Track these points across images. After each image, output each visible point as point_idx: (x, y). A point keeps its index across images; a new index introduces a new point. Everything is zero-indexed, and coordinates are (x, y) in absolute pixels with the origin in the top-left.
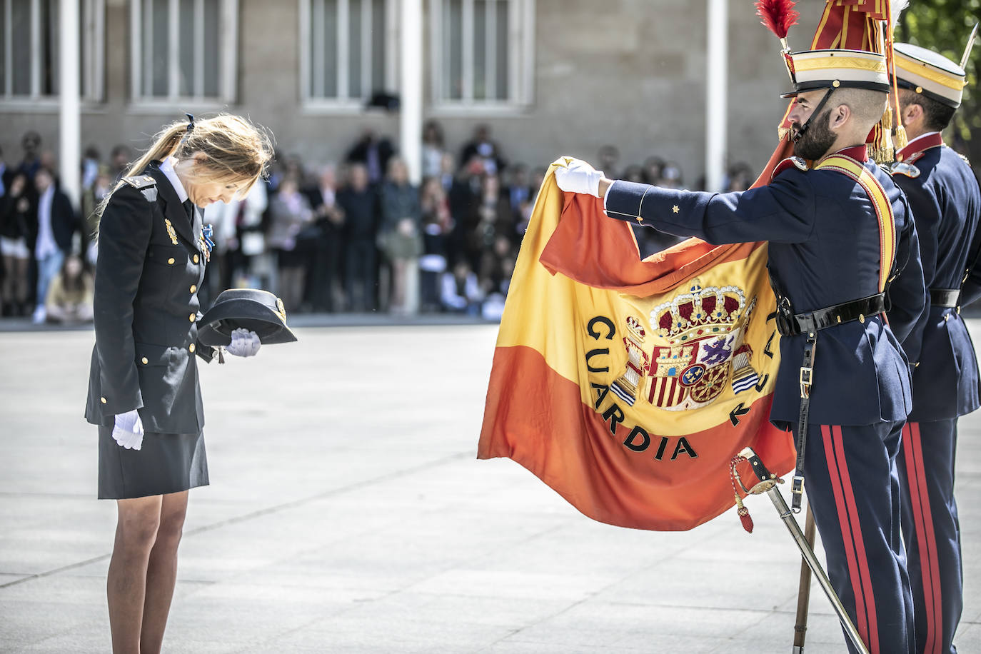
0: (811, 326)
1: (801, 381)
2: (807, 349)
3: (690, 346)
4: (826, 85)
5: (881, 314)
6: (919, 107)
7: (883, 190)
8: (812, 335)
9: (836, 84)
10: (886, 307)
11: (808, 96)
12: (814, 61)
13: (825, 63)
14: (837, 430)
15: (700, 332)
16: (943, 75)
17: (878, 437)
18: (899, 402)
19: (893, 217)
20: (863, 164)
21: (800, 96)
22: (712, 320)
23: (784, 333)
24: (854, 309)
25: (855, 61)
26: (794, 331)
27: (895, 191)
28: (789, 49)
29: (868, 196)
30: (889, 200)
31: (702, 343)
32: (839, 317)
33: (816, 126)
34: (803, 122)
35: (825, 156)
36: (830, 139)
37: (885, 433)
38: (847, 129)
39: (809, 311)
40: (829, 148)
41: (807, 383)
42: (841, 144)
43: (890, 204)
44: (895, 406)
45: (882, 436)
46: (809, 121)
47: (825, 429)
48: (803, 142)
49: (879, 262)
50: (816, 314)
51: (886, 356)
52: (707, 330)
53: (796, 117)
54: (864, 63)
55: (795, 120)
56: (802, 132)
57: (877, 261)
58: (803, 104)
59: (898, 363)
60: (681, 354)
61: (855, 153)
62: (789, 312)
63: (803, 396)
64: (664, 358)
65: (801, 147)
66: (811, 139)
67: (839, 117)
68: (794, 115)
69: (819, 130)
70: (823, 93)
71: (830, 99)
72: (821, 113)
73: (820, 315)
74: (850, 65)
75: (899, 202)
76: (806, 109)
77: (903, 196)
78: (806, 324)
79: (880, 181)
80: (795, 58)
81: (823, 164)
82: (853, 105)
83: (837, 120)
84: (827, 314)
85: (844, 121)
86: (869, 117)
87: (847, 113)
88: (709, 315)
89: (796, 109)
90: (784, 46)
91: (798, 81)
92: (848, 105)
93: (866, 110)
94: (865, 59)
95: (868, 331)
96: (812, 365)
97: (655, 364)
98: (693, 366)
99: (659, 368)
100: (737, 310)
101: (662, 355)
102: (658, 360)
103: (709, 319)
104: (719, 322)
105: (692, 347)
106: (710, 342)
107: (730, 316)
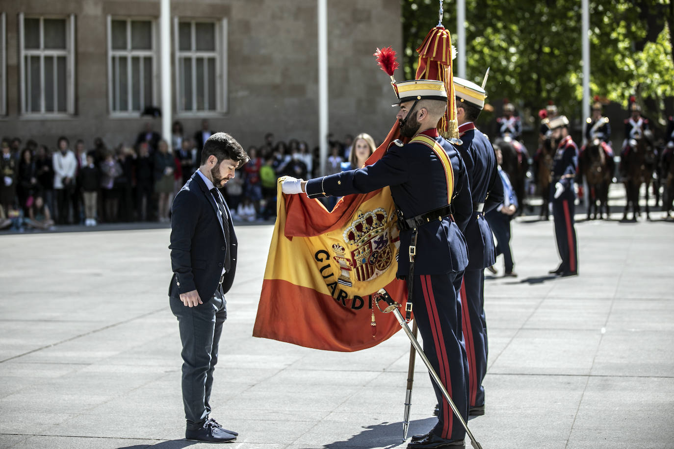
0: (414, 224)
1: (410, 253)
2: (413, 237)
4: (414, 98)
5: (450, 216)
6: (462, 109)
7: (446, 153)
8: (415, 229)
9: (419, 98)
10: (453, 211)
11: (406, 105)
12: (407, 87)
13: (413, 87)
14: (429, 277)
15: (370, 235)
16: (473, 92)
17: (450, 281)
18: (461, 262)
19: (451, 165)
20: (435, 139)
21: (402, 105)
22: (373, 228)
23: (401, 229)
24: (436, 214)
25: (428, 85)
26: (406, 228)
27: (453, 152)
28: (395, 81)
30: (449, 157)
31: (372, 241)
32: (428, 219)
33: (410, 120)
34: (404, 118)
35: (415, 135)
36: (418, 126)
37: (453, 278)
38: (428, 119)
39: (412, 217)
40: (417, 131)
41: (412, 254)
42: (423, 129)
43: (449, 160)
44: (459, 263)
45: (452, 281)
46: (406, 118)
47: (422, 278)
48: (404, 129)
49: (446, 189)
50: (416, 218)
51: (453, 237)
52: (373, 234)
53: (401, 116)
54: (433, 86)
55: (400, 118)
56: (404, 123)
58: (404, 109)
59: (459, 241)
60: (364, 250)
61: (431, 133)
62: (402, 218)
63: (411, 261)
66: (408, 126)
67: (421, 115)
68: (400, 114)
69: (412, 122)
70: (412, 103)
71: (417, 106)
72: (412, 113)
73: (419, 218)
74: (425, 87)
75: (456, 158)
76: (405, 112)
77: (459, 154)
78: (411, 223)
80: (398, 86)
81: (414, 140)
82: (428, 108)
84: (422, 217)
85: (424, 116)
86: (437, 114)
87: (425, 112)
88: (371, 226)
89: (400, 112)
90: (392, 80)
91: (400, 97)
92: (425, 108)
93: (435, 110)
94: (434, 84)
95: (444, 225)
96: (416, 244)
97: (355, 261)
98: (372, 254)
99: (357, 262)
100: (384, 219)
101: (356, 255)
102: (355, 258)
103: (372, 228)
104: (377, 228)
105: (368, 245)
106: (376, 239)
107: (381, 223)
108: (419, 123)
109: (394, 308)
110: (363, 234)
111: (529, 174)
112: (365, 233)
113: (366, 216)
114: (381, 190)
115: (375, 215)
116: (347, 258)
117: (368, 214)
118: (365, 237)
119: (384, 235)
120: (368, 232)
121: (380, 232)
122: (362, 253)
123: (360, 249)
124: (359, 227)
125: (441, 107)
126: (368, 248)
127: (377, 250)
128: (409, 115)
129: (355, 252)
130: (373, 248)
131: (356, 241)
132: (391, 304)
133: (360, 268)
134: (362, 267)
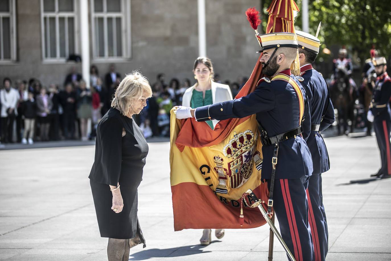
0: (276, 141)
1: (273, 163)
2: (275, 150)
3: (239, 157)
4: (275, 47)
5: (301, 134)
6: (303, 54)
7: (298, 86)
8: (277, 145)
11: (268, 51)
12: (269, 37)
13: (273, 38)
14: (286, 181)
15: (242, 151)
16: (311, 41)
17: (301, 182)
18: (310, 168)
19: (303, 97)
20: (290, 76)
21: (264, 51)
23: (264, 144)
24: (292, 134)
25: (285, 36)
26: (269, 143)
28: (259, 34)
29: (293, 88)
30: (301, 89)
31: (243, 155)
32: (287, 137)
33: (271, 63)
34: (266, 62)
35: (275, 74)
36: (278, 67)
37: (304, 181)
38: (283, 63)
39: (275, 136)
40: (277, 71)
41: (275, 163)
42: (281, 69)
44: (309, 171)
46: (268, 61)
47: (282, 181)
48: (266, 69)
50: (278, 136)
51: (304, 151)
52: (244, 150)
53: (263, 60)
54: (288, 37)
55: (263, 61)
56: (266, 65)
57: (299, 114)
58: (266, 54)
59: (308, 154)
60: (237, 162)
61: (286, 72)
62: (266, 136)
64: (232, 166)
65: (266, 71)
66: (270, 68)
67: (280, 59)
68: (262, 59)
69: (273, 64)
70: (273, 50)
71: (276, 52)
72: (273, 57)
73: (280, 137)
74: (283, 38)
76: (267, 56)
78: (273, 140)
79: (297, 82)
80: (261, 37)
81: (275, 78)
82: (285, 54)
83: (279, 60)
84: (282, 136)
85: (282, 60)
86: (292, 58)
87: (283, 57)
89: (263, 57)
90: (257, 33)
91: (263, 46)
92: (283, 54)
93: (290, 55)
94: (289, 36)
95: (298, 142)
96: (277, 156)
97: (230, 171)
98: (243, 165)
99: (232, 172)
100: (251, 138)
101: (231, 166)
102: (231, 168)
103: (243, 145)
104: (247, 145)
105: (240, 158)
106: (246, 154)
107: (250, 142)
108: (278, 65)
109: (259, 203)
110: (237, 149)
111: (357, 102)
112: (238, 149)
113: (239, 136)
114: (251, 117)
115: (245, 135)
116: (225, 168)
117: (240, 134)
118: (239, 152)
119: (251, 151)
120: (240, 148)
121: (249, 148)
122: (236, 164)
123: (234, 162)
124: (234, 145)
125: (294, 53)
126: (240, 161)
127: (246, 163)
128: (271, 60)
129: (231, 164)
130: (244, 161)
131: (232, 155)
132: (256, 201)
133: (233, 177)
134: (235, 176)
